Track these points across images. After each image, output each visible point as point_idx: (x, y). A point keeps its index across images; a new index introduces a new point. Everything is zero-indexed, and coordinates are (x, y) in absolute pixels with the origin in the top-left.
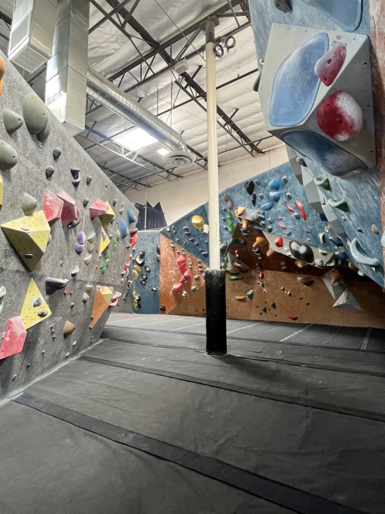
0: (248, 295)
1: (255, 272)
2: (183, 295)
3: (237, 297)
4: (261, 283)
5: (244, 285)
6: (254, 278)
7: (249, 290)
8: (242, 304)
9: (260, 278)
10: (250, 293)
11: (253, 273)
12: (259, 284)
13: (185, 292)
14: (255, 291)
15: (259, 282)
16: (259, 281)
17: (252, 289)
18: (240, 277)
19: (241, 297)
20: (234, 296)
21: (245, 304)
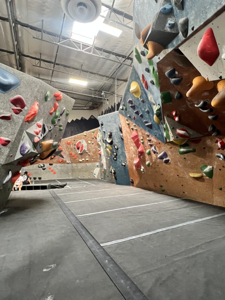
0: (205, 173)
1: (211, 140)
2: (142, 170)
3: (192, 175)
4: (222, 156)
5: (199, 159)
6: (211, 150)
7: (206, 166)
8: (199, 183)
9: (219, 149)
10: (208, 169)
11: (209, 142)
12: (219, 157)
13: (142, 167)
14: (215, 167)
15: (219, 155)
16: (218, 153)
17: (209, 164)
18: (191, 149)
19: (197, 175)
20: (188, 173)
21: (204, 183)
